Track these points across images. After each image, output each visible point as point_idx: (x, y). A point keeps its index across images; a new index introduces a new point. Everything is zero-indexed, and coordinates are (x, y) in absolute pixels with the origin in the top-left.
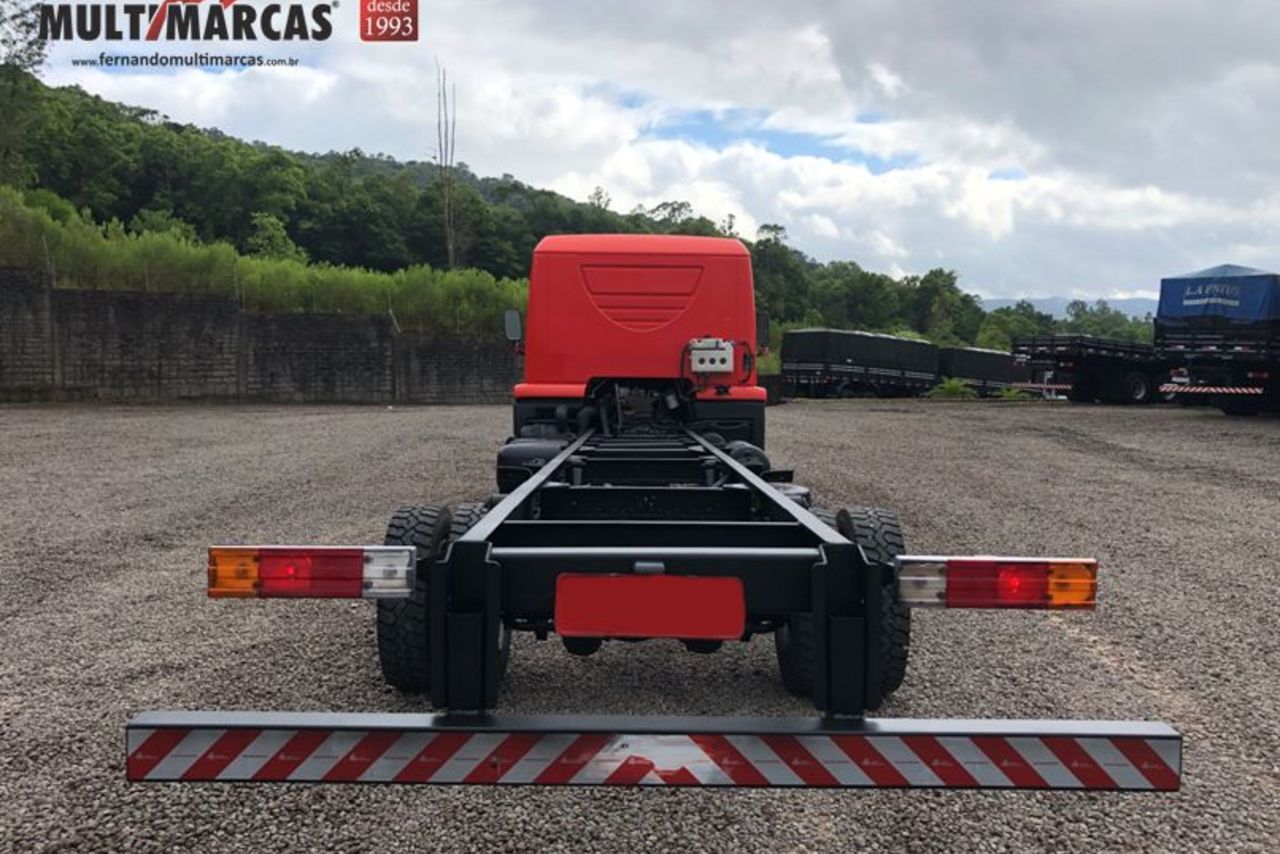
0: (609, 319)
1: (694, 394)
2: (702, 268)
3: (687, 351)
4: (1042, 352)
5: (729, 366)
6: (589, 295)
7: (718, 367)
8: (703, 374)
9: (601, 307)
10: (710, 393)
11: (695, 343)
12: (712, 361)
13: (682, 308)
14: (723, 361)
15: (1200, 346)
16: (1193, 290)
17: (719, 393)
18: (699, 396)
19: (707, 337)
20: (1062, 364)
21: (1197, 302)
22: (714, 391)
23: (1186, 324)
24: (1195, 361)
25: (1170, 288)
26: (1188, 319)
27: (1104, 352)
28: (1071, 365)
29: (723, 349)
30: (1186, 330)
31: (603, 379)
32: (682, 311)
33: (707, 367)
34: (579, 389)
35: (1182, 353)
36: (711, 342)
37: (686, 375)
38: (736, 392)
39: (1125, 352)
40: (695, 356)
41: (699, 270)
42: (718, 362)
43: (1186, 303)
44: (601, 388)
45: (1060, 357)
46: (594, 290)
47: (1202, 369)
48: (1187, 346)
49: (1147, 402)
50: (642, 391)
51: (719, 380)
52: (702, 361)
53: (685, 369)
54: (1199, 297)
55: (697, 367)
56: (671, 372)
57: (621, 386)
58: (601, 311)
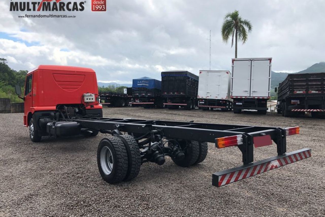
0: (61, 88)
1: (85, 108)
2: (85, 75)
3: (83, 97)
4: (103, 95)
5: (94, 100)
6: (55, 82)
7: (91, 101)
8: (88, 102)
9: (59, 85)
10: (89, 107)
11: (85, 94)
12: (90, 99)
13: (80, 85)
14: (92, 99)
15: (141, 94)
16: (139, 82)
17: (91, 107)
18: (86, 108)
19: (88, 93)
20: (108, 98)
21: (140, 84)
22: (90, 107)
23: (138, 89)
24: (141, 97)
25: (135, 81)
26: (138, 88)
27: (116, 95)
28: (110, 98)
29: (92, 96)
30: (138, 90)
31: (60, 104)
32: (80, 86)
33: (88, 101)
34: (54, 108)
35: (138, 95)
36: (89, 94)
37: (83, 103)
38: (95, 107)
39: (121, 95)
40: (85, 98)
41: (84, 76)
42: (91, 99)
43: (138, 85)
44: (60, 107)
45: (107, 96)
46: (57, 80)
47: (142, 99)
48: (139, 94)
49: (125, 106)
50: (71, 107)
51: (91, 104)
52: (87, 99)
53: (83, 101)
54: (140, 83)
55: (86, 101)
56: (79, 102)
57: (66, 106)
58: (59, 86)
